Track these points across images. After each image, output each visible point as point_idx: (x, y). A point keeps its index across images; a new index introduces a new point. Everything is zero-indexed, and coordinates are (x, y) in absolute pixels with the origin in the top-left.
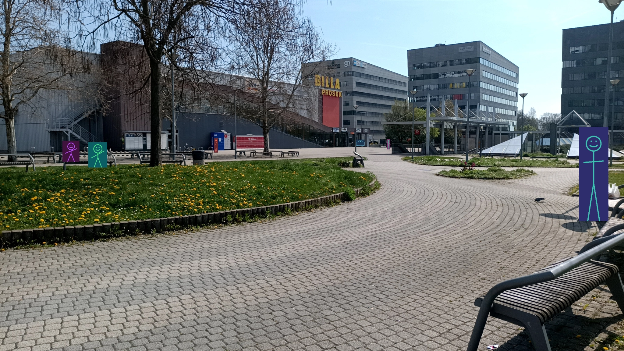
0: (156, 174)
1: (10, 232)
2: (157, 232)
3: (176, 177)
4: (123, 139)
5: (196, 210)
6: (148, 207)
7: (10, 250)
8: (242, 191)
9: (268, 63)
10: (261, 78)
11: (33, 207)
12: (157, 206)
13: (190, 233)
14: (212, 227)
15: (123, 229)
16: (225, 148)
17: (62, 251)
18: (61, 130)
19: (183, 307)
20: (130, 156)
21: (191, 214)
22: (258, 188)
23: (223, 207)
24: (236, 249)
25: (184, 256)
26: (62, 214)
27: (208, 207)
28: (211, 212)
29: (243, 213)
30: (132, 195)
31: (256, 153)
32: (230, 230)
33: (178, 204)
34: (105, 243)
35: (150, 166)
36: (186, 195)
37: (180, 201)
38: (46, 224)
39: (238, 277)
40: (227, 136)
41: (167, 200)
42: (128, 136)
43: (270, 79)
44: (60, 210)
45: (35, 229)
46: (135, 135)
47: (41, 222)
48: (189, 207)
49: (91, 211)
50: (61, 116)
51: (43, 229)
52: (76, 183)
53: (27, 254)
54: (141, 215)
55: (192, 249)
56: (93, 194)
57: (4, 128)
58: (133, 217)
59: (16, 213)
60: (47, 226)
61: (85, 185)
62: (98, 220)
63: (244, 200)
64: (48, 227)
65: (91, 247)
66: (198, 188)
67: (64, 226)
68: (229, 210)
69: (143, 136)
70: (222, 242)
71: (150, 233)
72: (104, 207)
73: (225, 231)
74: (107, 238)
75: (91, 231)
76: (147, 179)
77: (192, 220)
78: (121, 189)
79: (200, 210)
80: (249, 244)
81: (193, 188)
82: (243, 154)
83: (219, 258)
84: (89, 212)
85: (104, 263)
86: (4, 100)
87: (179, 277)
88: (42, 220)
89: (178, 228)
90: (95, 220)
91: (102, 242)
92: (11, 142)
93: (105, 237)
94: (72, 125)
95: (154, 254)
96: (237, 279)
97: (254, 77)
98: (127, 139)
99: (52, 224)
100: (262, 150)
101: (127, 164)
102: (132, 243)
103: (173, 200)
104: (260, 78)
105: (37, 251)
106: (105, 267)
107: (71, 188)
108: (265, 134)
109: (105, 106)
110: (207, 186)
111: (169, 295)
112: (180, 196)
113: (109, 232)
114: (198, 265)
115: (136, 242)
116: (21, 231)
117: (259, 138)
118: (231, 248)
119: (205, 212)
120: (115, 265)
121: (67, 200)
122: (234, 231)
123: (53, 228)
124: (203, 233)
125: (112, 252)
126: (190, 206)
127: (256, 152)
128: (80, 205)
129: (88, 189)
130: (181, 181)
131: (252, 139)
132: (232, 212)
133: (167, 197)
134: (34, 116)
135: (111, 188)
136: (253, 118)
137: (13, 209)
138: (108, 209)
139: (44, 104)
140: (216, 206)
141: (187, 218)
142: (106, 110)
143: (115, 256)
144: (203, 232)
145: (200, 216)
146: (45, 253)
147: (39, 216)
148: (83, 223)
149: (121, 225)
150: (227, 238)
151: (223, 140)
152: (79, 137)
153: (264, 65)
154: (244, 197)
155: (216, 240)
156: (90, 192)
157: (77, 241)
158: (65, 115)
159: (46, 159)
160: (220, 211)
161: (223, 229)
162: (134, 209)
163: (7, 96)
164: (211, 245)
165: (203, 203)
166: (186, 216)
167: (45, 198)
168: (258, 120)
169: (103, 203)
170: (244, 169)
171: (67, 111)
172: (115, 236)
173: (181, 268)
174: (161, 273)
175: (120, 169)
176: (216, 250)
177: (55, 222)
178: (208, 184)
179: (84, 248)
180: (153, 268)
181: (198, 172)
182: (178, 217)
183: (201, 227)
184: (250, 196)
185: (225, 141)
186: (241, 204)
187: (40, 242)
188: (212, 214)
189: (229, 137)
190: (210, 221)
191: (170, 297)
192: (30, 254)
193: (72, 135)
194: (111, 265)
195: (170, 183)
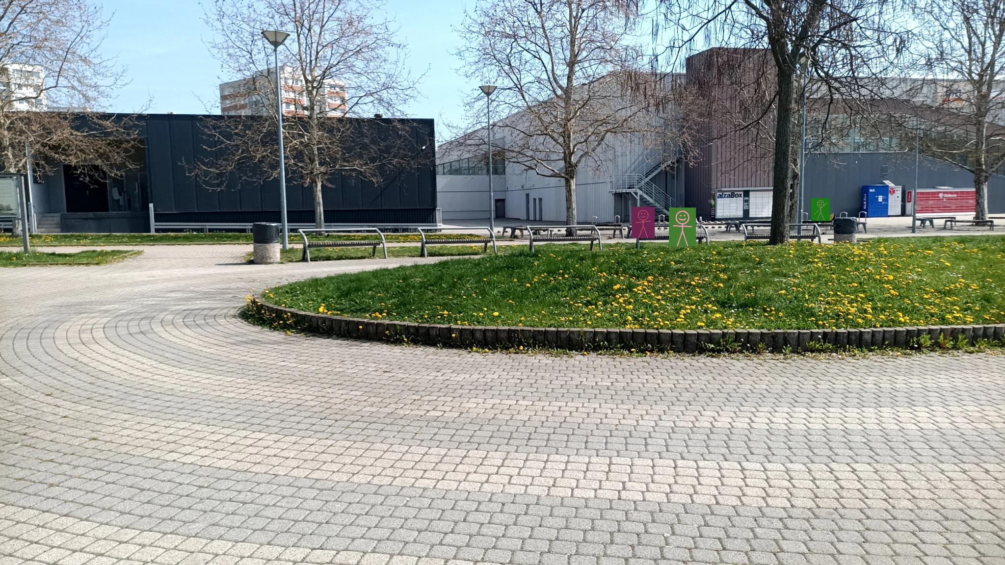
0: (781, 256)
1: (593, 330)
2: (793, 352)
3: (817, 263)
4: (713, 203)
5: (860, 320)
6: (778, 310)
7: (593, 355)
8: (949, 293)
9: (994, 46)
10: (976, 77)
11: (616, 299)
12: (792, 309)
13: (850, 359)
14: (891, 353)
15: (740, 341)
16: (889, 214)
17: (657, 364)
18: (628, 191)
19: (862, 484)
20: (723, 228)
21: (852, 326)
22: (982, 288)
23: (911, 319)
24: (948, 399)
25: (847, 397)
26: (653, 312)
27: (883, 317)
28: (890, 326)
29: (954, 334)
30: (748, 289)
31: (955, 222)
32: (927, 362)
33: (825, 308)
34: (714, 360)
35: (770, 243)
36: (838, 293)
37: (828, 303)
38: (635, 324)
39: (960, 451)
40: (894, 192)
41: (806, 300)
42: (721, 196)
43: (997, 78)
44: (651, 305)
45: (622, 330)
46: (733, 195)
47: (628, 321)
48: (847, 315)
49: (691, 310)
50: (629, 171)
51: (631, 331)
52: (666, 267)
53: (613, 363)
54: (766, 322)
55: (860, 387)
56: (691, 285)
57: (563, 190)
58: (754, 325)
59: (596, 305)
60: (636, 326)
61: (678, 271)
62: (703, 324)
63: (955, 310)
64: (637, 329)
65: (694, 363)
66: (860, 283)
67: (657, 329)
68: (925, 326)
69: (744, 197)
70: (915, 382)
71: (782, 352)
72: (710, 306)
73: (918, 363)
74: (716, 353)
75: (694, 339)
76: (768, 264)
77: (853, 338)
78: (729, 279)
79: (867, 322)
80: (974, 392)
81: (851, 283)
82: (928, 223)
83: (915, 411)
84: (689, 311)
85: (718, 389)
86: (565, 153)
87: (844, 431)
88: (630, 318)
89: (828, 348)
90: (699, 324)
91: (709, 358)
92: (570, 210)
93: (713, 350)
94: (643, 183)
95: (793, 387)
96: (960, 454)
97: (961, 77)
98: (720, 202)
99: (641, 324)
100: (970, 216)
101: (723, 240)
102: (755, 365)
103: (817, 301)
104: (973, 79)
105: (625, 360)
106: (720, 397)
107: (660, 275)
108: (978, 184)
109: (693, 152)
110: (875, 280)
111: (833, 458)
112: (829, 295)
113: (719, 344)
114: (875, 416)
115: (760, 364)
116: (605, 330)
117: (962, 193)
118: (937, 394)
119: (878, 326)
120: (735, 395)
121: (657, 292)
122: (937, 364)
123: (643, 331)
124: (876, 361)
125: (727, 375)
126: (850, 314)
127: (957, 219)
128: (675, 301)
129: (681, 277)
130: (827, 271)
131: (946, 195)
132: (930, 331)
133: (807, 296)
134: (598, 172)
135: (715, 278)
136: (953, 156)
137: (592, 299)
138: (715, 308)
139: (610, 155)
140: (899, 317)
141: (844, 333)
142: (695, 158)
143: (732, 382)
144: (874, 359)
145: (868, 332)
146: (635, 364)
147: (625, 312)
148: (683, 326)
149: (737, 335)
150: (926, 377)
151: (886, 200)
152: (651, 201)
153: (984, 50)
154: (953, 304)
155: (904, 378)
156: (687, 281)
157: (674, 352)
158: (634, 169)
159: (612, 232)
160: (905, 325)
161: (913, 358)
162: (754, 312)
163: (569, 147)
164: (895, 385)
165: (873, 309)
166: (842, 330)
167: (630, 288)
168: (964, 158)
169: (706, 298)
170: (945, 252)
171: (636, 163)
172: (727, 350)
173: (846, 417)
174: (811, 420)
175: (724, 248)
176: (907, 395)
177: (645, 323)
178: (878, 277)
179: (686, 364)
180: (797, 409)
181: (855, 255)
182: (829, 330)
183: (871, 351)
184: (967, 303)
185: (890, 200)
186: (948, 316)
187: (628, 348)
188: (891, 331)
189: (899, 193)
190: (887, 343)
191: (834, 461)
192: (617, 363)
193: (642, 198)
194: (728, 394)
195: (807, 273)
